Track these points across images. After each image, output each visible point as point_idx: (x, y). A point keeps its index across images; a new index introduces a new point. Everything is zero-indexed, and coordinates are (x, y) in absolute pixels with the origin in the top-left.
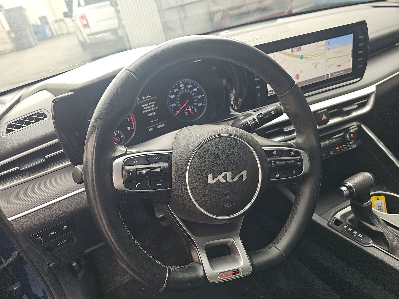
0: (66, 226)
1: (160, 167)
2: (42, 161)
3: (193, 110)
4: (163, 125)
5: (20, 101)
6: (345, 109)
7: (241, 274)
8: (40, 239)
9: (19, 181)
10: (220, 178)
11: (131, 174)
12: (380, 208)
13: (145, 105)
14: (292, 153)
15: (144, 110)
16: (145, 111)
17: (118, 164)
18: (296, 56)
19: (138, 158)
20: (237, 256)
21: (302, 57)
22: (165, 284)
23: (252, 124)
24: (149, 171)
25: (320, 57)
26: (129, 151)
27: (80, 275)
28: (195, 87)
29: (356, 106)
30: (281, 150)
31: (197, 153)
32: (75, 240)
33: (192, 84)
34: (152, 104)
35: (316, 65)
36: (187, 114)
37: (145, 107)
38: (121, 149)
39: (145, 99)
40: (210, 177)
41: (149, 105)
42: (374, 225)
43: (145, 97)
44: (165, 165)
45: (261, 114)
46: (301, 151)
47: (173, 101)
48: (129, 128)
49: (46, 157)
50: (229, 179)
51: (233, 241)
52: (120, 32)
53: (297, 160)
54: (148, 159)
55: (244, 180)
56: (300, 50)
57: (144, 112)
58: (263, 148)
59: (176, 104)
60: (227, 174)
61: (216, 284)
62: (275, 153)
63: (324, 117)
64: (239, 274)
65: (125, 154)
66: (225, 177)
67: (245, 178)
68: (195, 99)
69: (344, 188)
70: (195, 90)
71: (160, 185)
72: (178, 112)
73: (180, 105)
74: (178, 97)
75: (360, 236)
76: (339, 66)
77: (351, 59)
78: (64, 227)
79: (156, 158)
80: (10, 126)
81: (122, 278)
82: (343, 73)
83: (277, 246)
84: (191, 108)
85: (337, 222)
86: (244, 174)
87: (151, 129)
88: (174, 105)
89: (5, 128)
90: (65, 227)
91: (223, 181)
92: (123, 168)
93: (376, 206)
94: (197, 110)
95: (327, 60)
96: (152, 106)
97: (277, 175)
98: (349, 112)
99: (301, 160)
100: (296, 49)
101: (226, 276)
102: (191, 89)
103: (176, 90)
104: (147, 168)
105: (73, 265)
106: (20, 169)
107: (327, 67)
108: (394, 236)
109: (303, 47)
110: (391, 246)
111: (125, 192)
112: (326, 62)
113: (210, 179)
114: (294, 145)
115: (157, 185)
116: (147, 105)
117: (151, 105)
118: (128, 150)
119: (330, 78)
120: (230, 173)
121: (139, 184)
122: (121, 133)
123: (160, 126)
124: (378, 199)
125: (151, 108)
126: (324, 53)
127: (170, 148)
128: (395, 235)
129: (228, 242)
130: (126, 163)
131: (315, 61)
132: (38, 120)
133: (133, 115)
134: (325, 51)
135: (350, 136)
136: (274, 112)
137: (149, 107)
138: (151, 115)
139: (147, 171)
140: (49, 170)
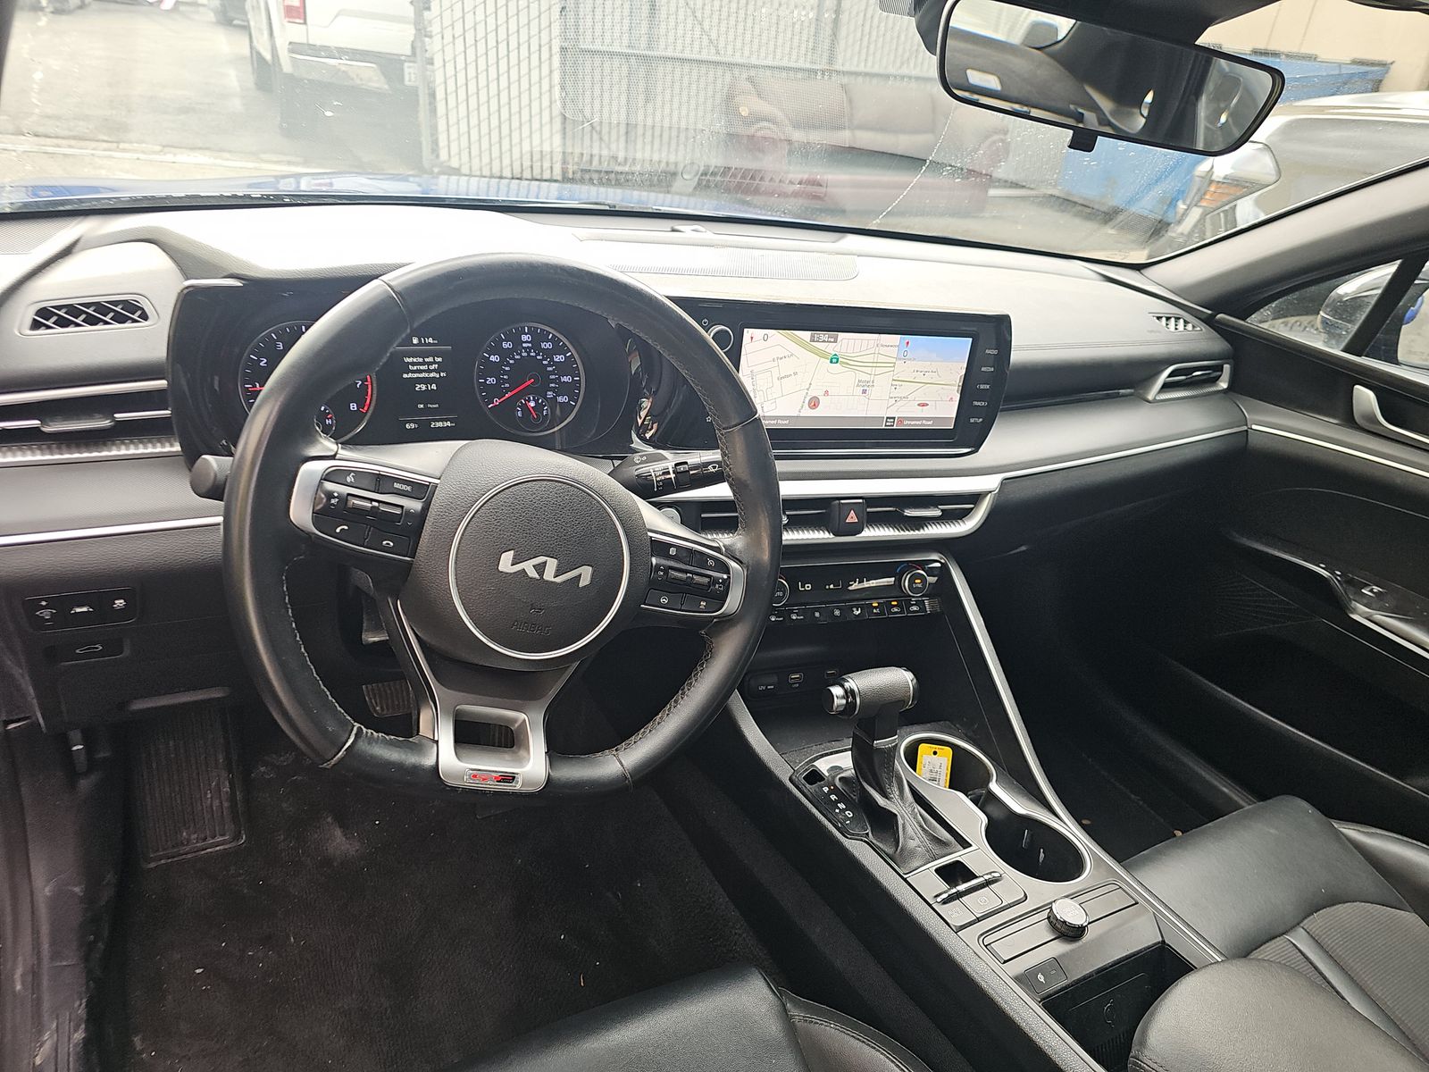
0: (122, 601)
1: (402, 507)
2: (106, 423)
3: (539, 407)
4: (449, 424)
5: (74, 251)
6: (909, 513)
7: (518, 786)
8: (46, 614)
9: (29, 457)
10: (528, 567)
11: (333, 501)
12: (934, 775)
13: (415, 360)
14: (711, 562)
15: (409, 371)
16: (410, 375)
17: (311, 473)
18: (822, 354)
19: (359, 474)
20: (522, 753)
21: (834, 360)
22: (341, 753)
23: (658, 479)
24: (373, 507)
25: (879, 371)
26: (343, 453)
27: (85, 784)
28: (563, 350)
29: (938, 513)
30: (690, 551)
31: (492, 500)
32: (127, 652)
33: (555, 341)
34: (435, 362)
35: (865, 388)
36: (520, 414)
37: (413, 364)
38: (327, 445)
39: (420, 344)
40: (507, 557)
41: (424, 363)
42: (887, 798)
43: (420, 340)
44: (415, 505)
45: (686, 463)
46: (733, 564)
47: (494, 369)
48: (353, 407)
49: (115, 415)
50: (549, 575)
51: (525, 720)
52: (411, 73)
53: (715, 581)
54: (381, 482)
55: (581, 585)
56: (832, 340)
57: (405, 376)
58: (650, 534)
59: (498, 379)
60: (546, 562)
61: (454, 789)
62: (673, 551)
63: (852, 518)
64: (513, 784)
65: (333, 457)
66: (540, 568)
67: (585, 581)
68: (553, 381)
69: (837, 691)
70: (559, 358)
71: (392, 544)
72: (497, 401)
73: (507, 385)
74: (508, 364)
75: (849, 814)
76: (924, 405)
77: (958, 397)
78: (116, 602)
79: (397, 485)
80: (44, 313)
81: (205, 839)
82: (929, 425)
83: (621, 754)
84: (536, 401)
85: (814, 777)
86: (586, 574)
87: (413, 426)
88: (491, 380)
89: (30, 315)
90: (120, 603)
91: (533, 574)
92: (320, 484)
93: (928, 768)
94: (549, 410)
95: (894, 383)
96: (432, 367)
97: (664, 600)
98: (920, 523)
99: (727, 584)
100: (824, 335)
101: (484, 780)
102: (549, 354)
103: (506, 345)
104: (372, 500)
105: (75, 748)
106: (43, 429)
107: (894, 400)
108: (919, 828)
109: (841, 335)
110: (902, 849)
111: (309, 535)
112: (893, 388)
113: (506, 563)
114: (724, 549)
115: (384, 543)
116: (421, 360)
117: (429, 364)
118: (340, 451)
119: (895, 427)
120: (555, 562)
121: (346, 528)
122: (329, 413)
123: (440, 424)
124: (935, 753)
125: (429, 371)
126: (892, 365)
127: (438, 475)
128: (921, 827)
129: (514, 721)
130: (328, 477)
131: (865, 377)
132: (120, 319)
133: (374, 380)
134: (894, 360)
135: (911, 582)
136: (714, 467)
137: (422, 368)
138: (424, 388)
139: (370, 505)
140: (114, 452)
